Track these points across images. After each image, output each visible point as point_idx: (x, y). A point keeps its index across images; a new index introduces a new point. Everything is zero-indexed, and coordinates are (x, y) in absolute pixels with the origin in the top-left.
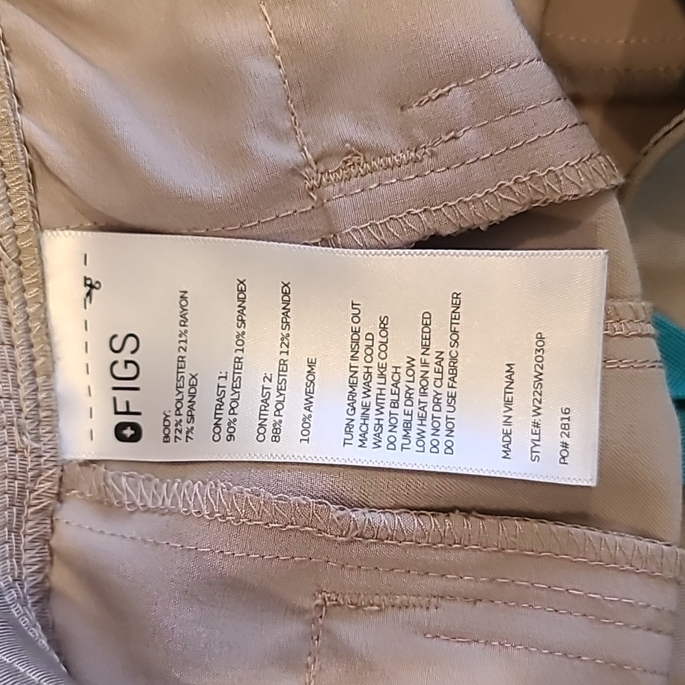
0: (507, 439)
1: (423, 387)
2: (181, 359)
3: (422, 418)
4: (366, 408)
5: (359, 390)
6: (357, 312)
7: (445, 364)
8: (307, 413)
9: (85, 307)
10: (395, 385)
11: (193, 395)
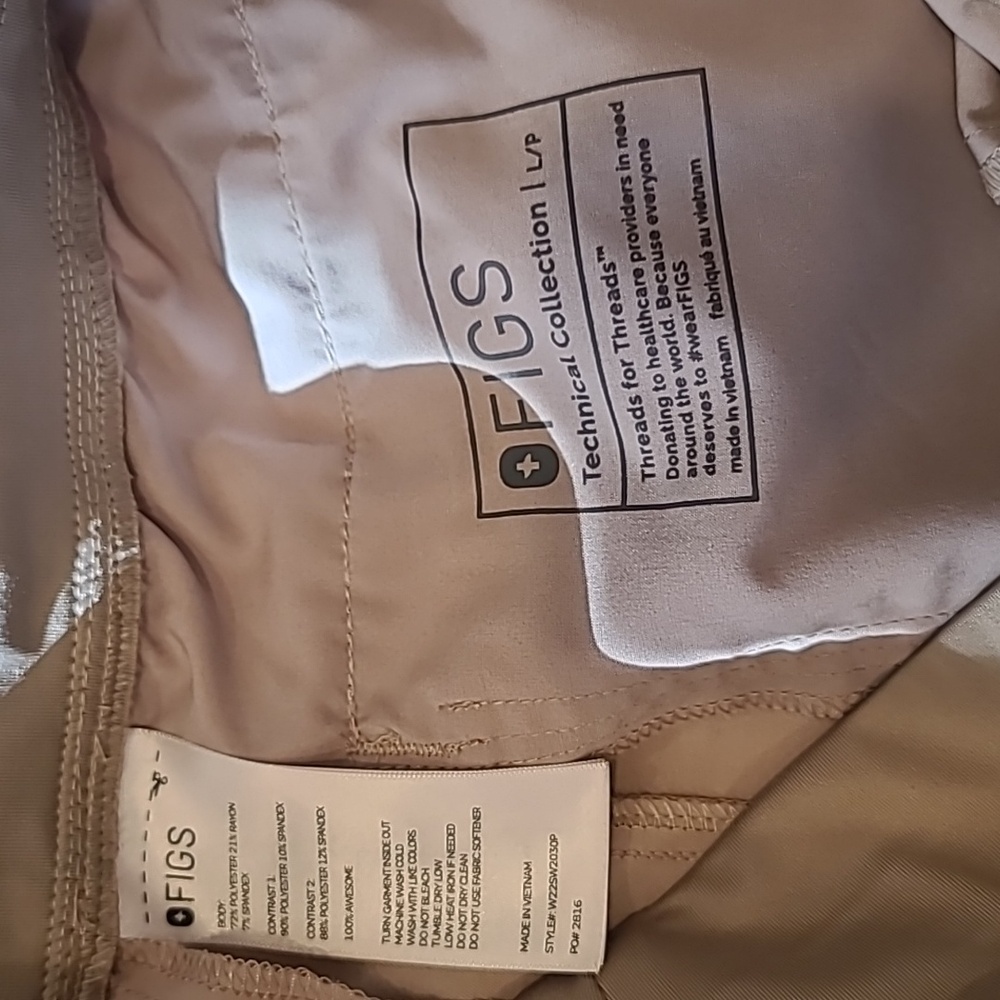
0: (526, 931)
1: (450, 884)
2: (232, 860)
3: (450, 914)
4: (400, 906)
5: (394, 890)
6: (386, 829)
7: (470, 864)
8: (349, 913)
9: (150, 799)
10: (425, 884)
11: (246, 892)
